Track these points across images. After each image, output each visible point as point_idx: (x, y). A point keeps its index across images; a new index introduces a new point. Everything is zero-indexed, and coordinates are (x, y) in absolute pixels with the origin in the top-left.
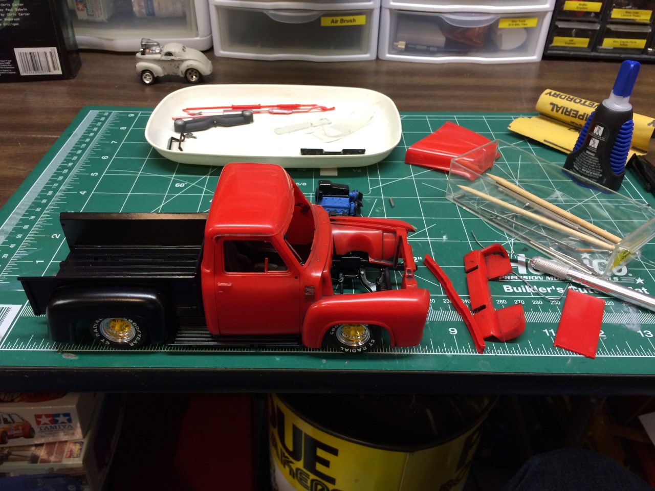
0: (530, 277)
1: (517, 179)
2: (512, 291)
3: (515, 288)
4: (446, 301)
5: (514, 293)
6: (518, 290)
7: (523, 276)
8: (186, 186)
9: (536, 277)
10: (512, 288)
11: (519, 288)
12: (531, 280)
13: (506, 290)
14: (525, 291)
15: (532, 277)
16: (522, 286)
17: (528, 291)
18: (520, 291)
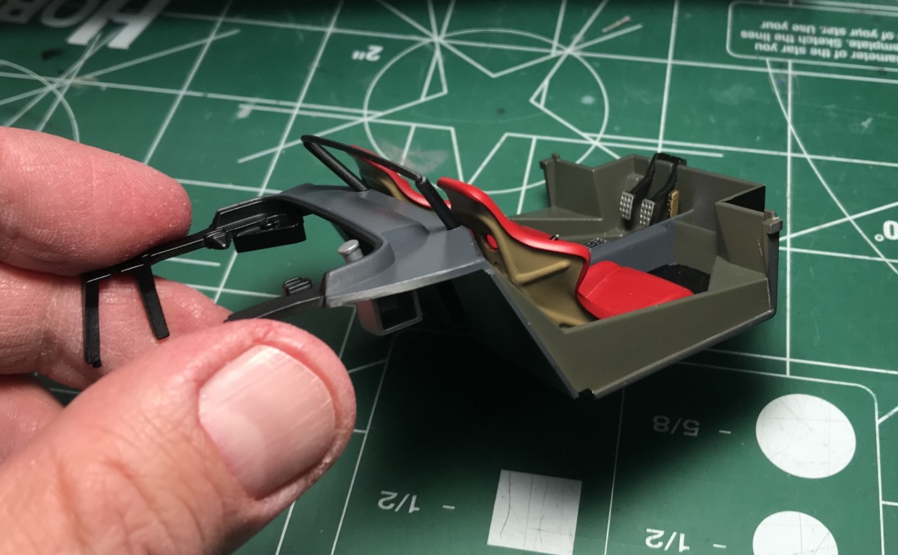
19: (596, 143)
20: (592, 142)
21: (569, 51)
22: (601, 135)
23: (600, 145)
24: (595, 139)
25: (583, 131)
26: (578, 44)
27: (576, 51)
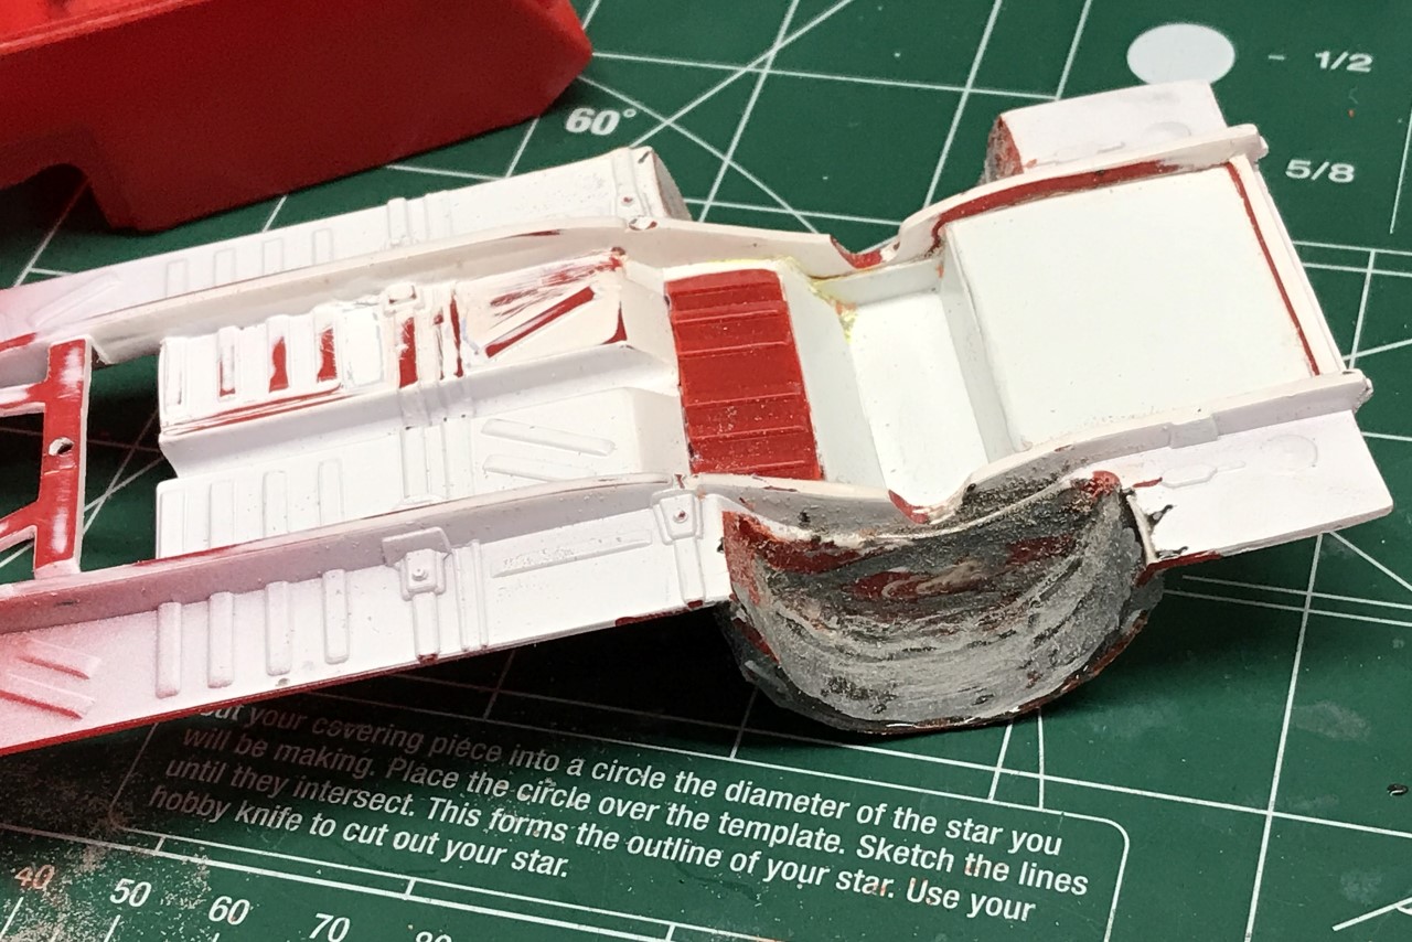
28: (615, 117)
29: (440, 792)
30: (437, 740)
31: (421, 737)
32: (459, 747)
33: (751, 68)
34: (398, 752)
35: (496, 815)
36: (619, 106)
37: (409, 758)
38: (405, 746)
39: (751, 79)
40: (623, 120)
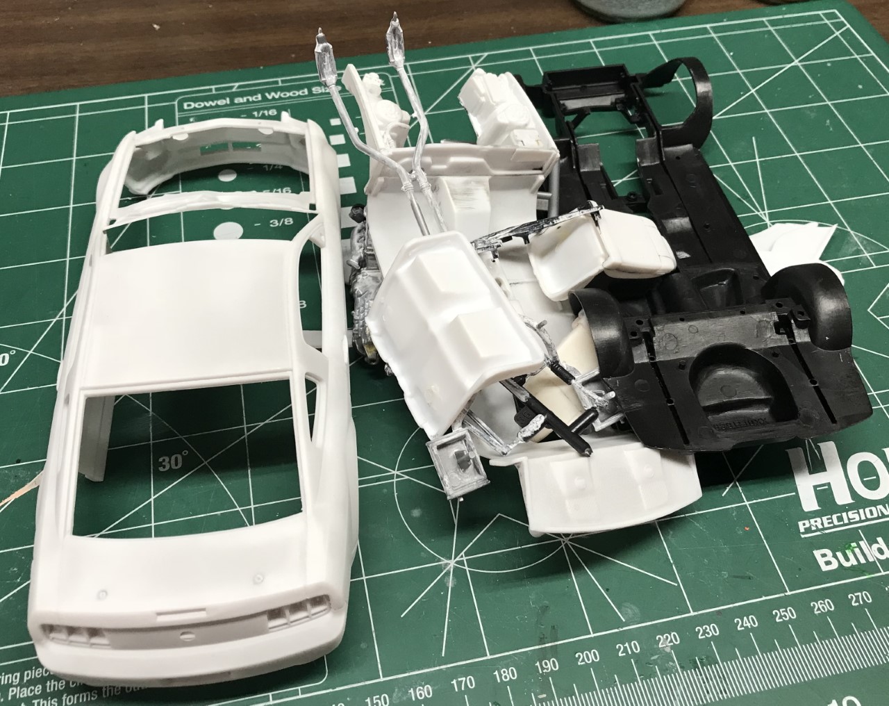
0: (861, 511)
1: (763, 210)
2: (835, 565)
3: (839, 554)
4: (705, 632)
5: (842, 572)
6: (847, 559)
7: (847, 511)
8: (14, 361)
9: (873, 509)
10: (835, 556)
11: (849, 553)
12: (867, 520)
13: (825, 568)
14: (863, 561)
15: (867, 510)
16: (854, 544)
17: (871, 560)
18: (853, 562)
19: (395, 472)
20: (398, 473)
21: (452, 563)
22: (395, 480)
23: (393, 472)
24: (398, 476)
25: (408, 479)
26: (448, 574)
27: (446, 565)
28: (7, 356)
29: (35, 697)
30: (26, 673)
31: (18, 674)
32: (37, 673)
33: (57, 318)
34: (11, 685)
35: (64, 698)
36: (7, 350)
37: (16, 686)
38: (12, 682)
39: (59, 322)
40: (10, 356)
